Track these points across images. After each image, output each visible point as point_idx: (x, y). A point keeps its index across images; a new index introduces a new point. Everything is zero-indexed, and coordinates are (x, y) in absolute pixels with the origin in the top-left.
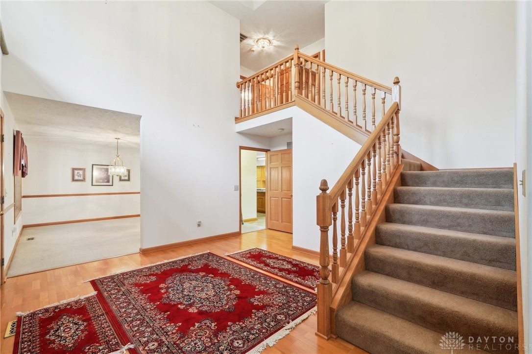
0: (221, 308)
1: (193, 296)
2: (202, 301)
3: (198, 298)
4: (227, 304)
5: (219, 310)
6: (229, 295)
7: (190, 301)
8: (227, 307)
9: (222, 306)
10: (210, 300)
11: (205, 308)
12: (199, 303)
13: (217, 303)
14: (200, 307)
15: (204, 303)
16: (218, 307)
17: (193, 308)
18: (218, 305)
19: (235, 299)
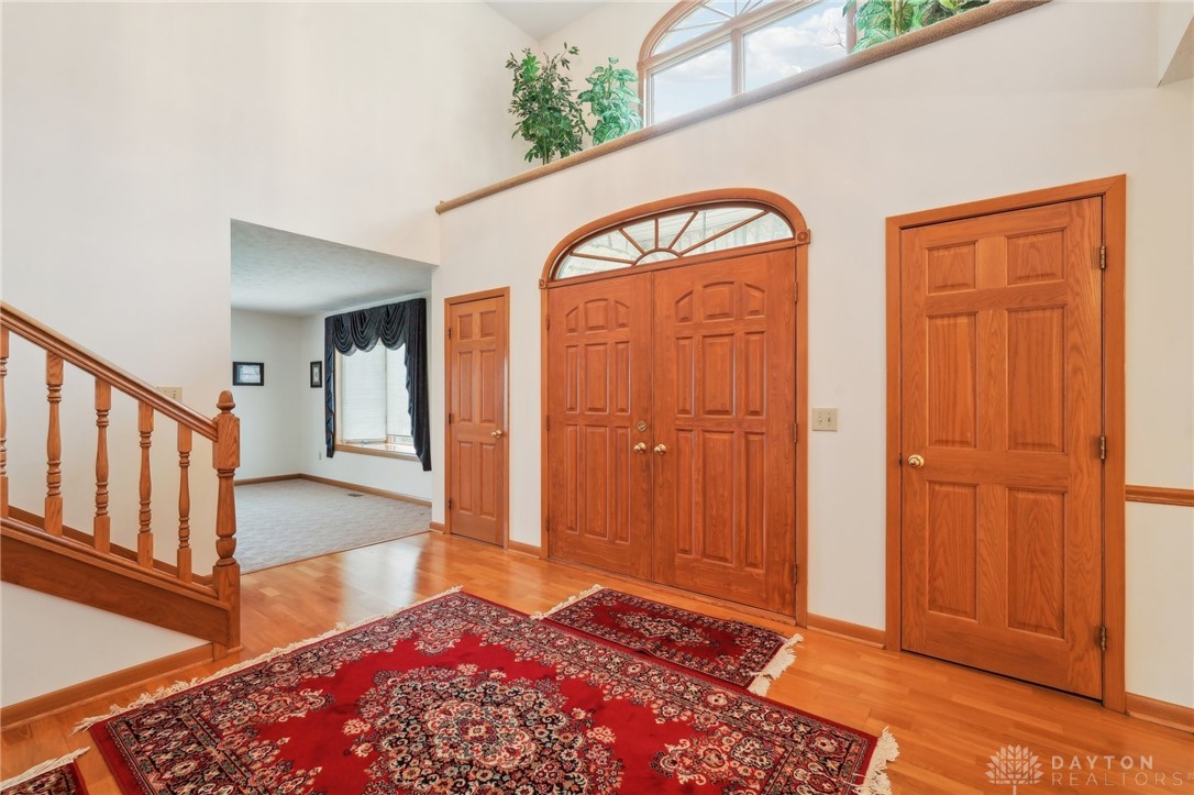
0: (406, 676)
1: (483, 704)
2: (453, 691)
3: (467, 697)
4: (391, 687)
5: (410, 671)
6: (382, 714)
7: (485, 689)
8: (391, 680)
9: (403, 680)
10: (434, 696)
11: (442, 673)
12: (460, 686)
13: (415, 689)
14: (455, 676)
15: (448, 685)
16: (412, 678)
17: (470, 673)
18: (412, 684)
19: (367, 702)
